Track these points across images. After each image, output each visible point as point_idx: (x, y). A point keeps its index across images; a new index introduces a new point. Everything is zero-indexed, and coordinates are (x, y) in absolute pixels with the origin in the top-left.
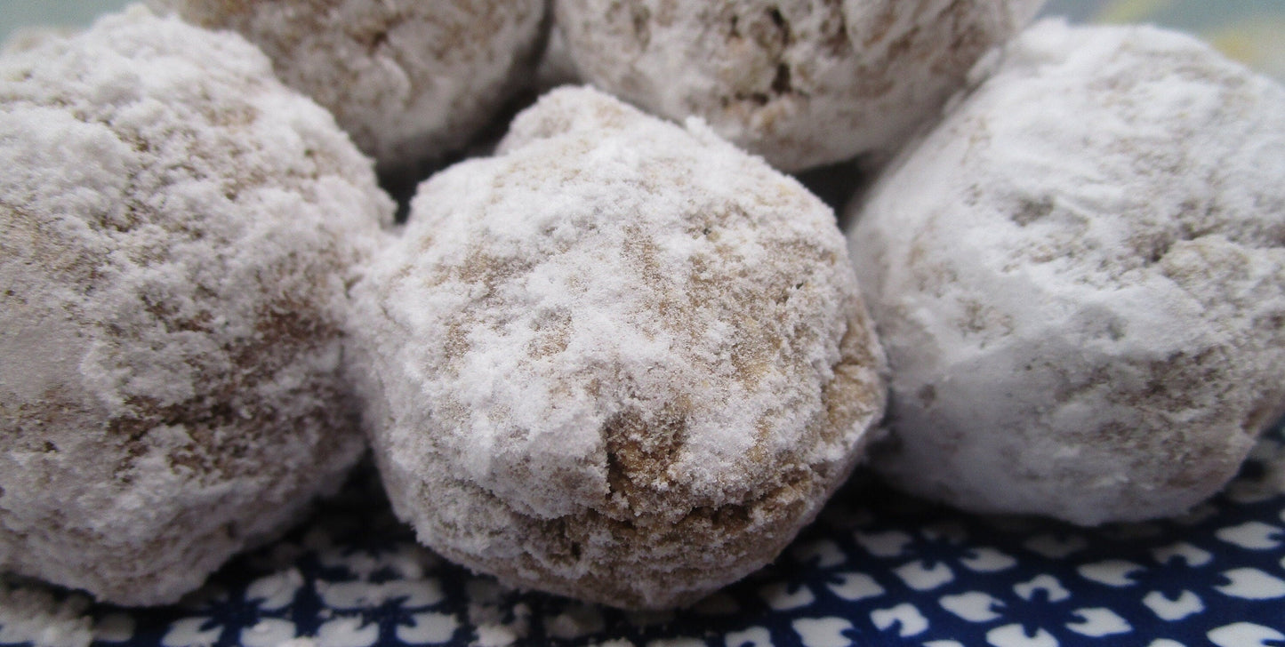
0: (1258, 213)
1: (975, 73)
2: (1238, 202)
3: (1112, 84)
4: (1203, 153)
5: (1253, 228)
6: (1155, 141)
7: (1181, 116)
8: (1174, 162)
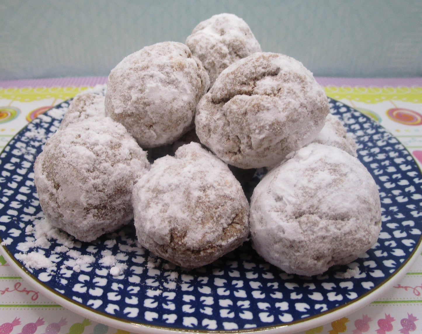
0: (328, 212)
1: (287, 157)
2: (324, 208)
3: (312, 170)
4: (320, 194)
5: (326, 215)
6: (311, 189)
7: (321, 183)
8: (313, 194)
